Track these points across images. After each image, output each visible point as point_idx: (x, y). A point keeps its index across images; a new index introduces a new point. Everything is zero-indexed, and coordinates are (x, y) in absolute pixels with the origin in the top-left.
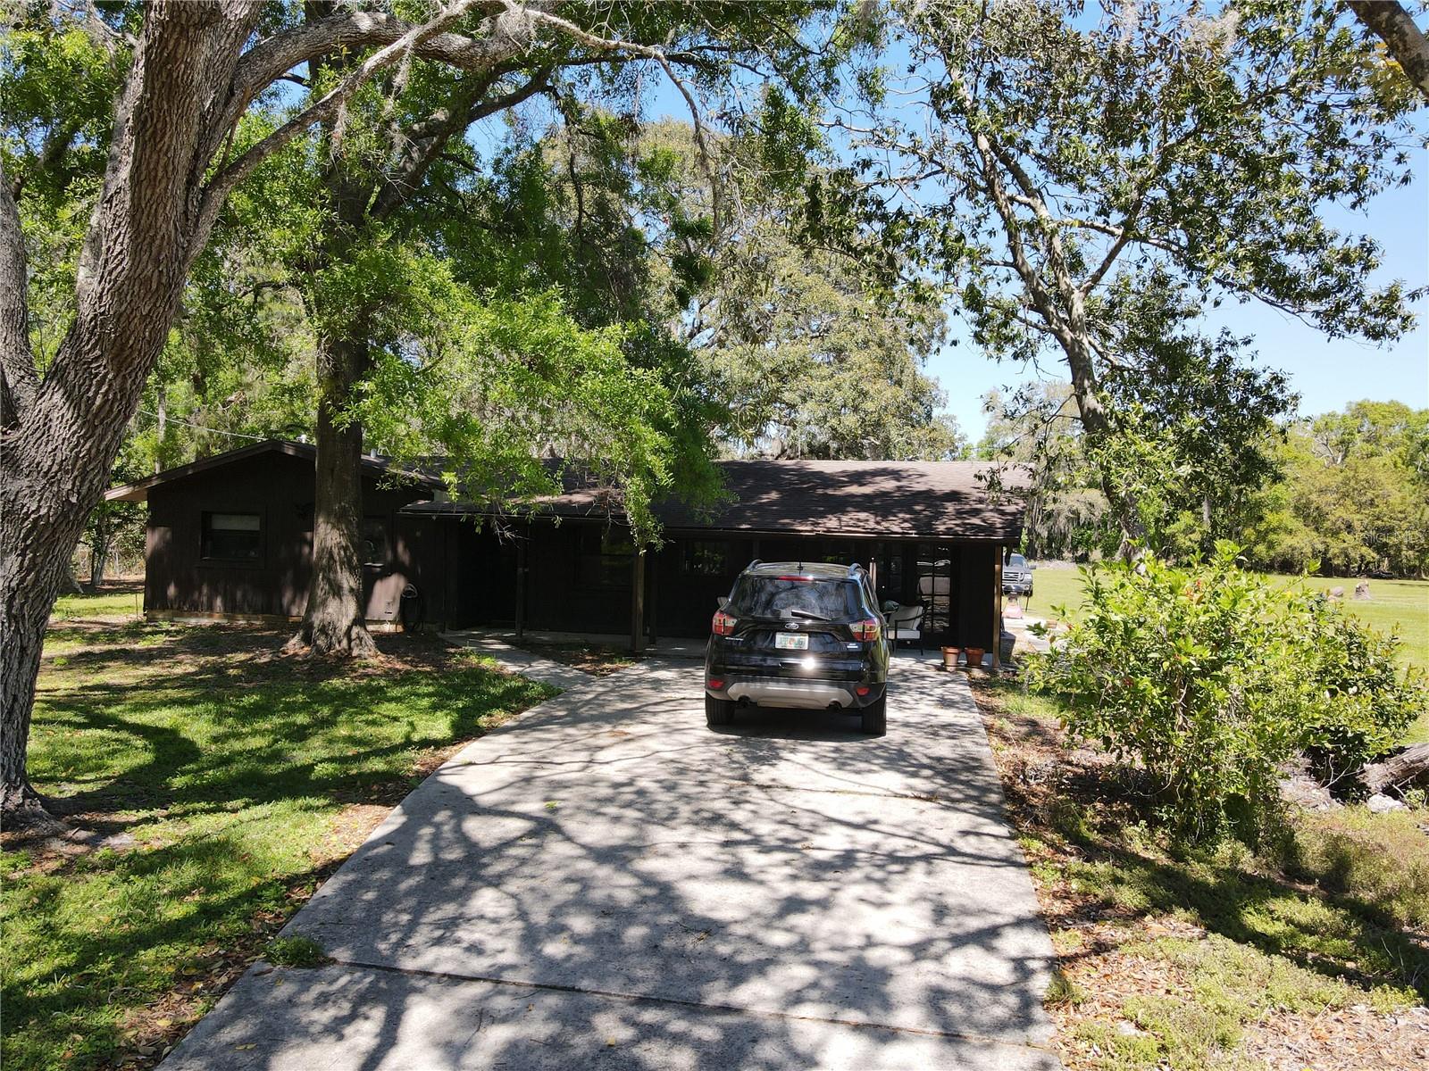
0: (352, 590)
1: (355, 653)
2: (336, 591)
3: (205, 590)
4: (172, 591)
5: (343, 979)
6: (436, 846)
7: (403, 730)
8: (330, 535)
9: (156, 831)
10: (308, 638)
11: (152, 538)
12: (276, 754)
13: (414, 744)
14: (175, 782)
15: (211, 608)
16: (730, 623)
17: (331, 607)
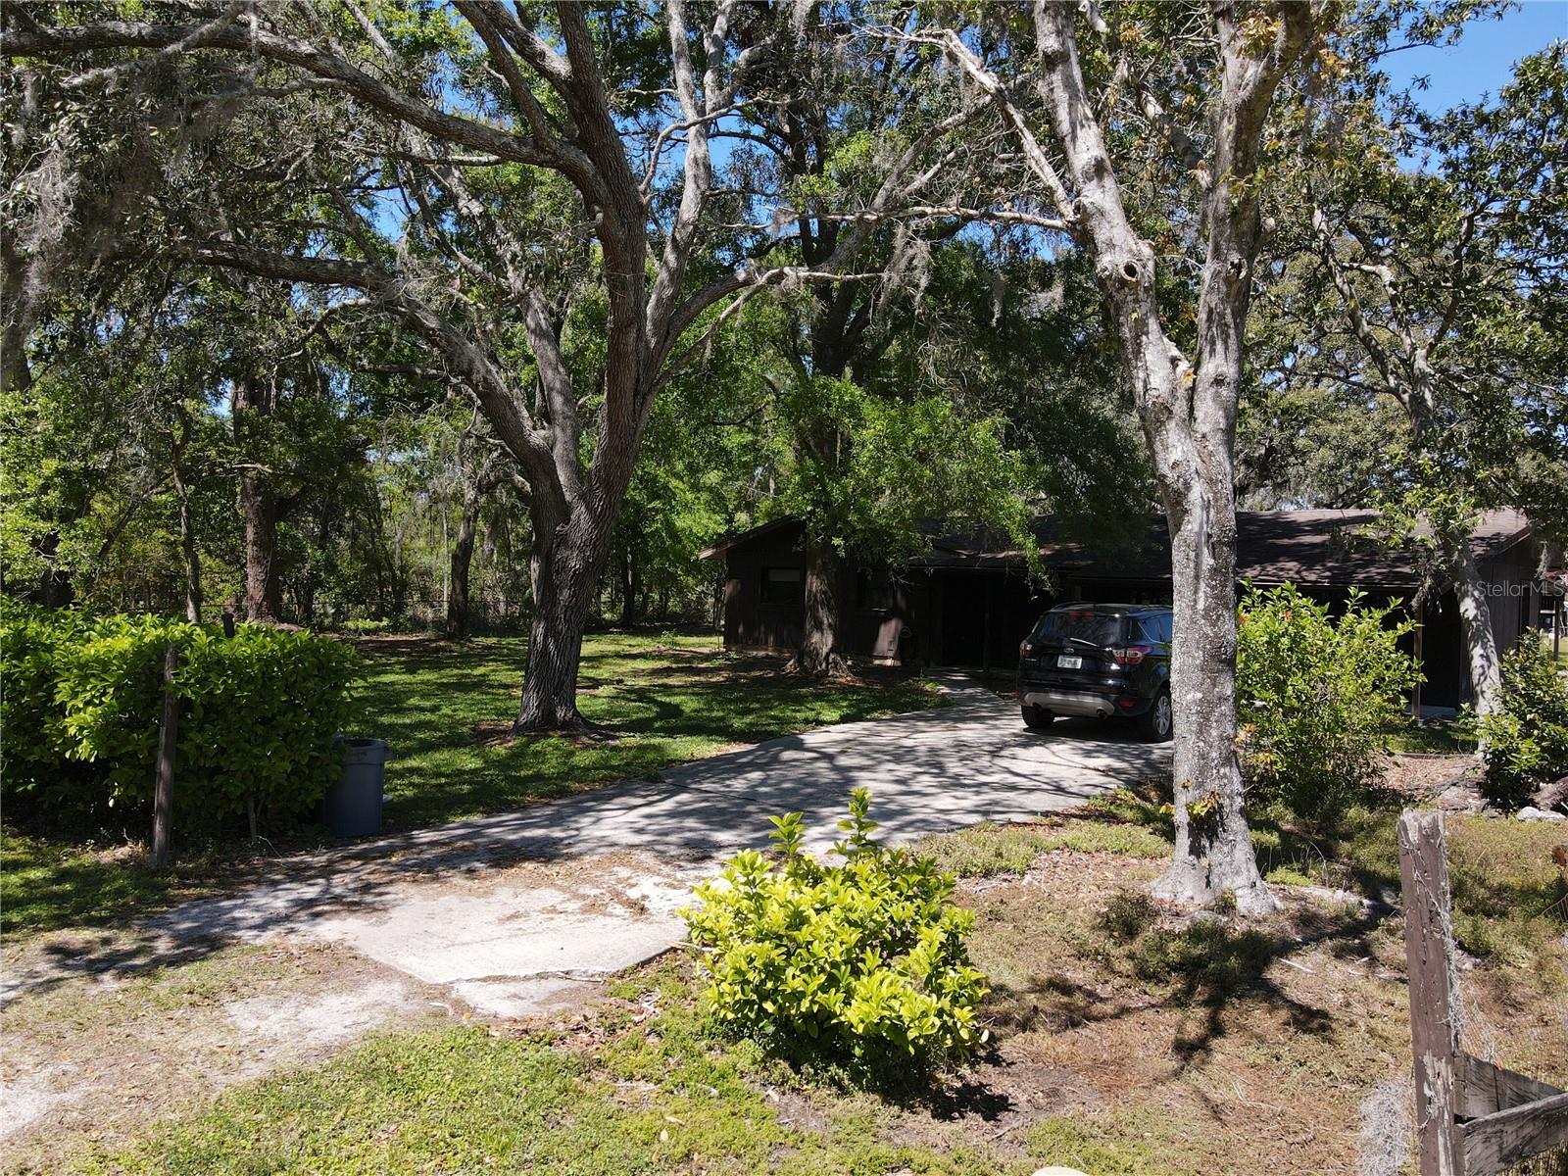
0: (830, 625)
1: (831, 673)
2: (819, 626)
3: (762, 630)
4: (741, 630)
5: (664, 787)
6: (757, 757)
7: (811, 715)
8: (814, 584)
9: (632, 740)
10: (800, 662)
11: (728, 589)
12: (722, 719)
13: (806, 721)
14: (657, 725)
15: (766, 643)
16: (1029, 647)
17: (816, 637)
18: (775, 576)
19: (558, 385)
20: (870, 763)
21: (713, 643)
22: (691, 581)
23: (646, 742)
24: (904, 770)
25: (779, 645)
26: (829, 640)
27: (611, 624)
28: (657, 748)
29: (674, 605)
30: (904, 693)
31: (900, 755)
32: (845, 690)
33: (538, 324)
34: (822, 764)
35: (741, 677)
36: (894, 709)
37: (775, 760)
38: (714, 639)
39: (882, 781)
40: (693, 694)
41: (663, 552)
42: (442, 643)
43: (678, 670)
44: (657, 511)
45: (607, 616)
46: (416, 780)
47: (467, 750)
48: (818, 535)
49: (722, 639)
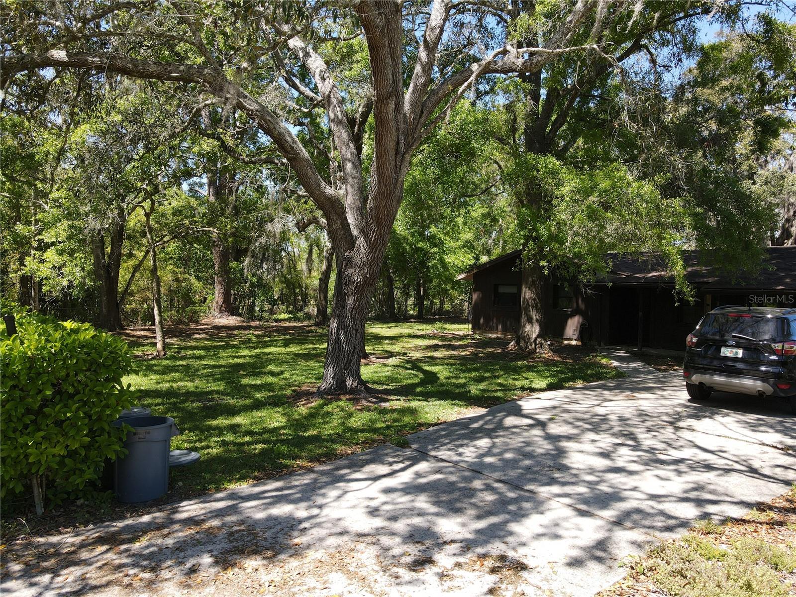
0: (537, 320)
1: (538, 351)
2: (530, 320)
3: (495, 321)
4: (482, 321)
5: (408, 452)
6: (486, 423)
7: (525, 383)
8: (527, 294)
9: (397, 403)
10: (518, 343)
11: (475, 297)
12: (464, 385)
13: (523, 389)
14: (418, 390)
15: (497, 329)
16: (695, 340)
17: (528, 328)
18: (502, 290)
19: (349, 156)
20: (575, 431)
21: (465, 329)
22: (456, 293)
23: (406, 405)
24: (605, 441)
25: (505, 331)
26: (537, 329)
27: (412, 317)
28: (412, 412)
29: (447, 306)
30: (589, 366)
31: (598, 424)
32: (549, 363)
33: (336, 115)
34: (537, 432)
35: (480, 352)
36: (584, 379)
37: (500, 426)
38: (466, 326)
39: (588, 453)
40: (447, 364)
41: (439, 276)
42: (313, 328)
43: (443, 346)
44: (435, 253)
45: (411, 312)
46: (229, 437)
47: (280, 409)
48: (529, 259)
49: (470, 326)
